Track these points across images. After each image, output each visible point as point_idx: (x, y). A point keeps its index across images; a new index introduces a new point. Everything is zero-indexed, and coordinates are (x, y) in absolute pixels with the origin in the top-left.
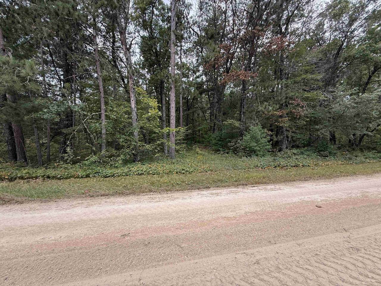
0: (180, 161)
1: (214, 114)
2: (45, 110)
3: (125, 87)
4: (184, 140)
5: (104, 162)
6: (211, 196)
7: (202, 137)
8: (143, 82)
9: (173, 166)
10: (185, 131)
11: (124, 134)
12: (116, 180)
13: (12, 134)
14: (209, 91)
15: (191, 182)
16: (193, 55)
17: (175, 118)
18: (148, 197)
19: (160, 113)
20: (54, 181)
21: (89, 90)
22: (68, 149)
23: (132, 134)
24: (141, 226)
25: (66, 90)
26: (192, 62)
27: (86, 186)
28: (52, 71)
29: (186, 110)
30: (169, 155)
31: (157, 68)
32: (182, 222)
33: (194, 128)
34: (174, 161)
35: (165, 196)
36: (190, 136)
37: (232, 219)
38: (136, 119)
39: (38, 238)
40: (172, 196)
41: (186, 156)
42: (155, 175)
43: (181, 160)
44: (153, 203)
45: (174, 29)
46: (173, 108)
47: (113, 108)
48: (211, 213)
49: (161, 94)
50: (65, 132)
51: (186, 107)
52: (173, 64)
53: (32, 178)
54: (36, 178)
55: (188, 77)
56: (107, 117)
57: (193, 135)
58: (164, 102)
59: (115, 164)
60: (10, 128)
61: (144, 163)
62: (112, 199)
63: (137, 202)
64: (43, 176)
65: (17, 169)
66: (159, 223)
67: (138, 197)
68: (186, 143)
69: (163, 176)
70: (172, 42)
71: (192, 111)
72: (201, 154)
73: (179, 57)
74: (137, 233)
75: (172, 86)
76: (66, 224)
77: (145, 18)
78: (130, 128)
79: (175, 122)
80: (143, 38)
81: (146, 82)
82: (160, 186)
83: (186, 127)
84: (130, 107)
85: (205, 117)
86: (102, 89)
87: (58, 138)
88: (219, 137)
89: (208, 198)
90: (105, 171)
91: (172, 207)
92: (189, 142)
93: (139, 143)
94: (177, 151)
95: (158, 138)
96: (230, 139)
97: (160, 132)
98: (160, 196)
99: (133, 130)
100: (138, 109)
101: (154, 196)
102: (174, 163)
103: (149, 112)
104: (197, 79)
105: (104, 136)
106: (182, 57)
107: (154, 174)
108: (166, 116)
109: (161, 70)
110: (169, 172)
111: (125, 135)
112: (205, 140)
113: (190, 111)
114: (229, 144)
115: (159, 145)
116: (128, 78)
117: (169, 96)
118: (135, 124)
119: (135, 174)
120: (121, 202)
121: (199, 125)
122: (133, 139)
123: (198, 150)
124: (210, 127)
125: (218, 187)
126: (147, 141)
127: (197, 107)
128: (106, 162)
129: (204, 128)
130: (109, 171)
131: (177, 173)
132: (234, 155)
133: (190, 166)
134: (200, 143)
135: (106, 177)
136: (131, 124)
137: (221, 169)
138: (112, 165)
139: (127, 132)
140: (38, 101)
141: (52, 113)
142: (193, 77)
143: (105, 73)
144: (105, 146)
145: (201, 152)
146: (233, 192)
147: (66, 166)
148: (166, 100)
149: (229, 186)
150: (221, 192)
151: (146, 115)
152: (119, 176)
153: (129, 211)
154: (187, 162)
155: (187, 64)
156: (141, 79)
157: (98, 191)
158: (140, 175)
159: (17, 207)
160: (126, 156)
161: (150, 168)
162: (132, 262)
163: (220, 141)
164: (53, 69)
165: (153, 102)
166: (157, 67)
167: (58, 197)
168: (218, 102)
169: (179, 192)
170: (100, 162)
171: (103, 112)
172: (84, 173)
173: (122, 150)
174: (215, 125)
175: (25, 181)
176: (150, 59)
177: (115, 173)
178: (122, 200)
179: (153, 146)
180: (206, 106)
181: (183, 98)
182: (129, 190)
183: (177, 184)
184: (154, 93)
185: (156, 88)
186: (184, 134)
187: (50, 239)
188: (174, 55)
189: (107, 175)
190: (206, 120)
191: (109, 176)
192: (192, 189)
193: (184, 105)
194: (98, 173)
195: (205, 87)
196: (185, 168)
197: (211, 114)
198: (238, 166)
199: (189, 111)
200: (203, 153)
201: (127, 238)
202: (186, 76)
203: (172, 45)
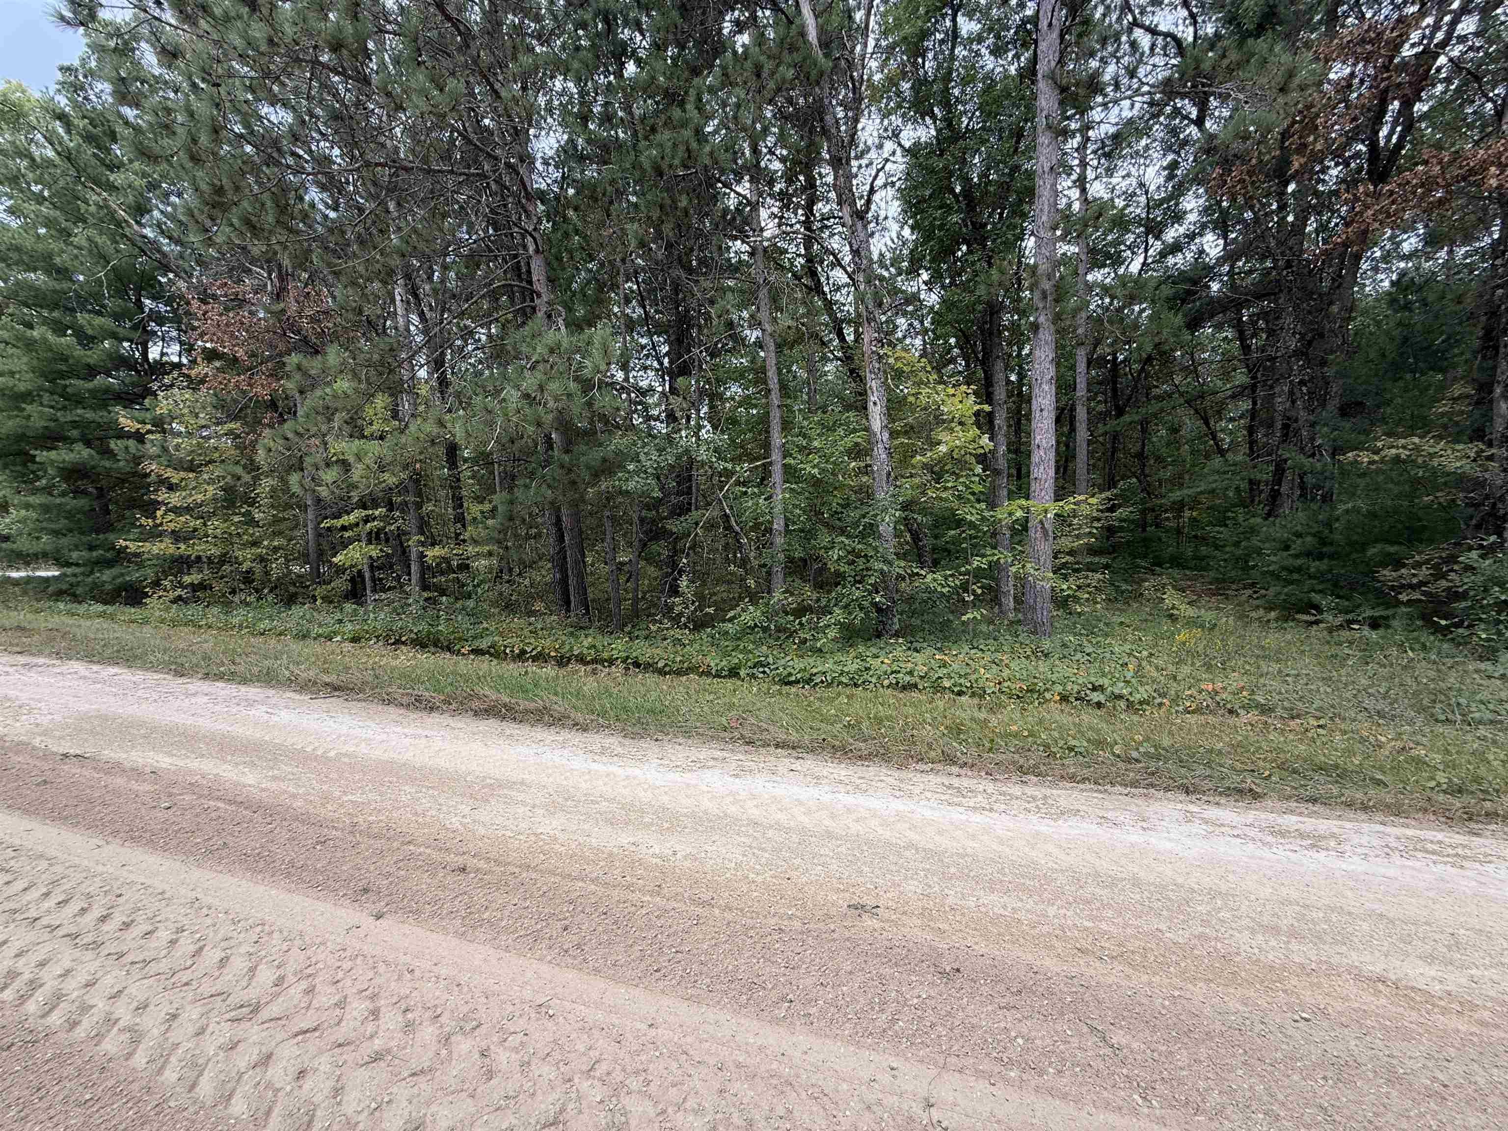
0: (1080, 648)
1: (1272, 418)
2: (631, 467)
3: (848, 358)
4: (1092, 551)
5: (779, 630)
6: (1270, 839)
7: (1196, 537)
8: (911, 325)
9: (1043, 666)
10: (1102, 511)
11: (843, 532)
12: (820, 699)
13: (561, 538)
14: (1239, 306)
15: (1141, 750)
16: (1147, 148)
17: (1052, 455)
18: (939, 780)
19: (985, 440)
20: (651, 679)
21: (735, 390)
22: (684, 583)
23: (871, 529)
24: (919, 891)
25: (680, 399)
26: (1141, 185)
27: (731, 706)
28: (643, 347)
29: (1103, 417)
30: (1020, 616)
31: (971, 258)
32: (1104, 926)
33: (1149, 494)
34: (1046, 645)
35: (1017, 790)
36: (1121, 537)
37: (1442, 1003)
38: (889, 474)
39: (625, 839)
40: (1045, 797)
41: (1107, 624)
42: (963, 699)
43: (1085, 643)
44: (961, 809)
45: (1053, 64)
46: (1045, 413)
47: (811, 440)
48: (1276, 930)
49: (986, 363)
50: (675, 530)
51: (1106, 402)
52: (1044, 218)
53: (601, 661)
54: (611, 662)
55: (1117, 260)
56: (790, 473)
57: (1144, 530)
58: (1000, 393)
59: (815, 639)
60: (558, 522)
61: (918, 645)
62: (809, 764)
63: (898, 794)
64: (624, 661)
65: (572, 634)
66: (994, 902)
67: (904, 774)
68: (1107, 566)
69: (1001, 706)
70: (1041, 121)
71: (1137, 418)
72: (1191, 623)
73: (1074, 182)
74: (905, 913)
75: (1042, 319)
76: (686, 815)
77: (921, 72)
78: (865, 509)
79: (1052, 472)
80: (913, 152)
81: (922, 323)
82: (987, 745)
83: (1108, 494)
84: (867, 429)
85: (1214, 438)
86: (773, 383)
87: (654, 547)
88: (1309, 539)
89: (1251, 845)
90: (783, 662)
91: (1051, 848)
92: (1118, 564)
93: (899, 567)
94: (1062, 602)
95: (974, 546)
96: (1392, 549)
97: (983, 519)
98: (990, 787)
99: (876, 515)
100: (893, 434)
101: (965, 782)
102: (1046, 656)
103: (939, 443)
104: (1171, 260)
105: (779, 540)
106: (1090, 174)
107: (960, 693)
108: (1009, 451)
109: (990, 257)
110: (1028, 691)
111: (848, 537)
112: (1217, 553)
113: (1127, 418)
114: (1387, 574)
115: (978, 574)
116: (856, 323)
117: (1021, 366)
118: (882, 494)
119: (886, 683)
120: (841, 782)
121: (1177, 481)
122: (875, 549)
123: (1171, 598)
124: (1244, 485)
125: (1314, 800)
126: (928, 559)
127: (1165, 392)
128: (785, 630)
129: (1213, 491)
130: (796, 664)
131: (1064, 699)
132: (1426, 637)
133: (1131, 674)
134: (1184, 568)
135: (786, 684)
136: (866, 494)
137: (1333, 706)
138: (805, 641)
139: (856, 524)
140: (618, 442)
141: (646, 472)
142: (1146, 250)
143: (785, 321)
144: (780, 576)
145: (1191, 612)
146: (1429, 846)
147: (677, 633)
148: (1008, 382)
149: (1396, 811)
150: (1335, 830)
151: (929, 454)
152: (829, 685)
153: (874, 823)
154: (1112, 653)
155: (1112, 199)
156: (905, 314)
157: (765, 726)
158: (904, 688)
159: (576, 738)
160: (850, 613)
161: (944, 665)
162: (894, 1021)
163: (1320, 557)
164: (644, 341)
165: (956, 400)
166: (970, 252)
167: (662, 729)
168: (1303, 354)
169: (1081, 786)
170: (765, 629)
171: (776, 456)
172: (724, 663)
173: (839, 588)
174: (1280, 471)
175: (589, 668)
176: (941, 227)
177: (815, 670)
178: (843, 773)
179: (952, 575)
180: (1219, 383)
181: (1089, 363)
182: (865, 741)
183: (1071, 749)
184: (953, 360)
185: (965, 340)
186: (1096, 524)
187: (651, 851)
188: (1049, 179)
189: (790, 674)
190: (1222, 452)
191: (797, 682)
192: (1152, 785)
193: (1096, 394)
194: (764, 666)
195: (1215, 286)
196: (1106, 682)
197: (1252, 419)
198: (1463, 701)
199: (1122, 419)
200: (1208, 616)
201: (869, 922)
202: (1108, 256)
203: (1044, 139)
